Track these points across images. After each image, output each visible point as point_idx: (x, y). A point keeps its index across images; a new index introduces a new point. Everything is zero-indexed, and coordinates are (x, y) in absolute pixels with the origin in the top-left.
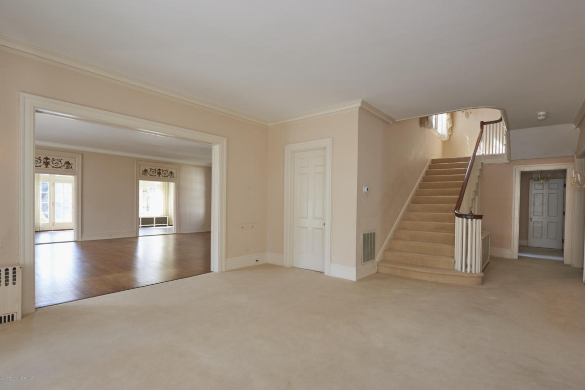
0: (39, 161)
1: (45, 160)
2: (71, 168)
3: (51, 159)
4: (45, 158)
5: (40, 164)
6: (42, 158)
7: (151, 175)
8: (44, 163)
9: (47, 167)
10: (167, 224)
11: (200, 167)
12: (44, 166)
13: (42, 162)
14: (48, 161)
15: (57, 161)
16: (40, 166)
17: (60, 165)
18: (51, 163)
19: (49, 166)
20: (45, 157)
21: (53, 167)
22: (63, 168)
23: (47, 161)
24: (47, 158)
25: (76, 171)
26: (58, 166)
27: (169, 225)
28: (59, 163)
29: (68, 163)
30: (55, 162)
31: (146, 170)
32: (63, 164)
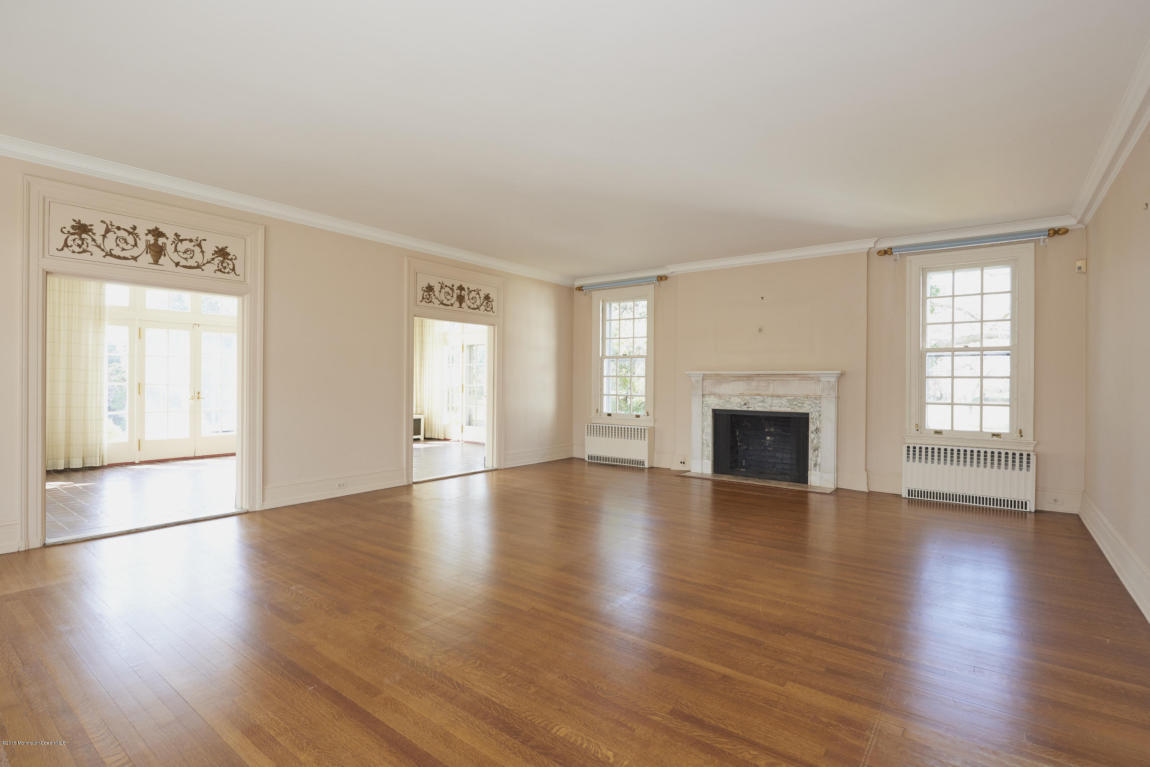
0: (130, 239)
1: (151, 239)
2: (233, 269)
3: (171, 237)
4: (150, 232)
5: (135, 252)
6: (141, 231)
7: (442, 303)
8: (149, 247)
9: (156, 262)
10: (421, 437)
11: (542, 283)
12: (148, 258)
13: (142, 245)
14: (161, 241)
15: (188, 245)
16: (135, 258)
17: (198, 257)
18: (170, 249)
19: (162, 260)
20: (152, 227)
21: (177, 264)
22: (210, 269)
23: (156, 240)
24: (157, 233)
25: (248, 281)
26: (192, 263)
27: (426, 439)
28: (197, 249)
29: (222, 253)
30: (182, 247)
31: (430, 289)
32: (209, 256)
